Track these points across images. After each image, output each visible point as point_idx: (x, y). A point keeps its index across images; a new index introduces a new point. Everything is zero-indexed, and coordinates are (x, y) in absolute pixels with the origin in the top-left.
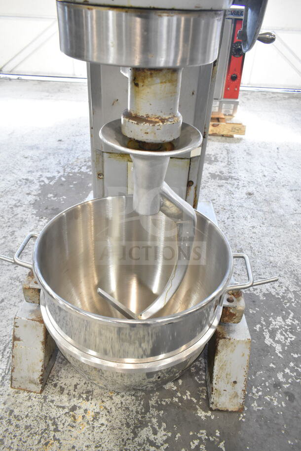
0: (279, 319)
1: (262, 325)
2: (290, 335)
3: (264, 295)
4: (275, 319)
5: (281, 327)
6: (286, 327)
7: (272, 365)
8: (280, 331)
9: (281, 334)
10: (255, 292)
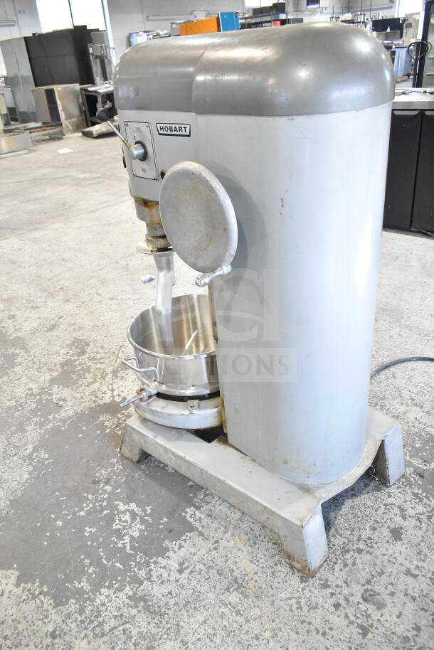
0: (136, 534)
1: (147, 515)
2: (118, 527)
3: (167, 549)
4: (141, 531)
5: (131, 527)
6: (126, 531)
7: (119, 491)
8: (129, 522)
9: (126, 521)
10: (178, 543)
